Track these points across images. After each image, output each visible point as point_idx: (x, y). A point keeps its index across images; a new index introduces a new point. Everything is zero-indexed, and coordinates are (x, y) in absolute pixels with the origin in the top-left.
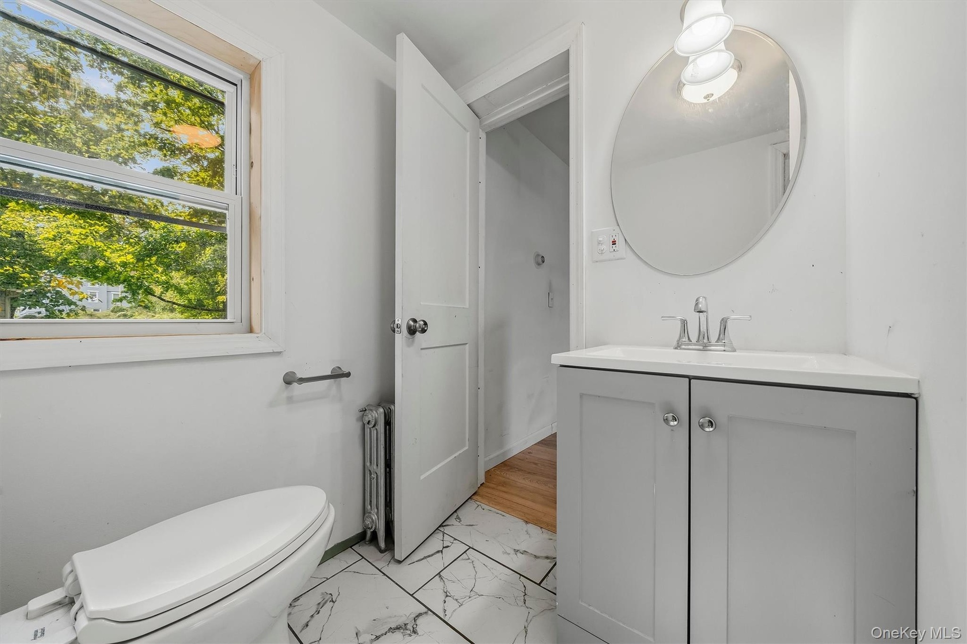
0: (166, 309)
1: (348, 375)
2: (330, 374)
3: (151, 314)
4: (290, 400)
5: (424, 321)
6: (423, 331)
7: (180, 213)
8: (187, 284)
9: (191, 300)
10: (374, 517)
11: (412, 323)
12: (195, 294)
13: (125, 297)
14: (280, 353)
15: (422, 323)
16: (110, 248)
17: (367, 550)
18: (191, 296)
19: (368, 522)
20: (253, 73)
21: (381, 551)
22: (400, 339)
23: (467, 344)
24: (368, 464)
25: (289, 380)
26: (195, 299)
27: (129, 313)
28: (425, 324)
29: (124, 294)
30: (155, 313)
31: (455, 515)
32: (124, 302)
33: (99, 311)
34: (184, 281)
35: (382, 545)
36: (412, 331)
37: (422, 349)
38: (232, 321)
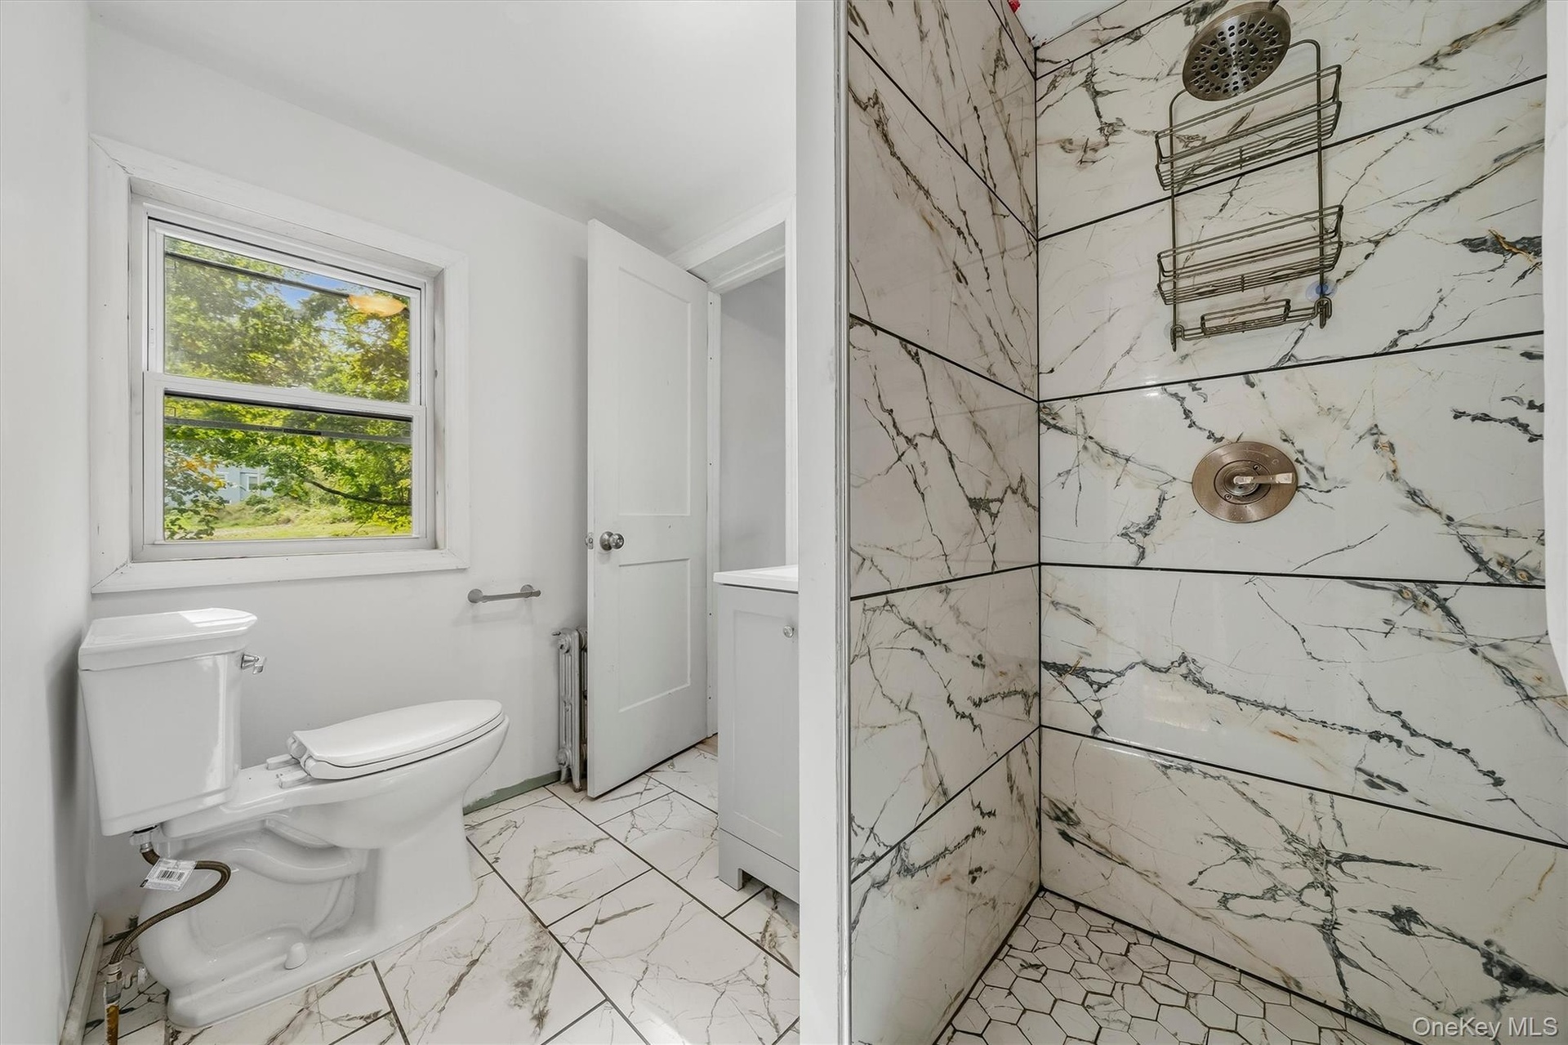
0: (326, 500)
1: (538, 594)
2: (519, 592)
3: (303, 507)
4: (475, 619)
5: (619, 535)
6: (618, 546)
7: (347, 356)
8: (357, 461)
9: (360, 485)
10: (568, 753)
11: (606, 537)
12: (368, 477)
13: (270, 484)
14: (465, 569)
15: (617, 537)
16: (251, 413)
17: (562, 790)
18: (362, 480)
19: (562, 757)
20: (437, 278)
21: (577, 791)
22: (594, 554)
23: (688, 559)
24: (563, 694)
25: (475, 597)
26: (367, 485)
27: (271, 506)
28: (621, 538)
29: (269, 479)
30: (309, 505)
31: (671, 761)
32: (269, 490)
33: (228, 502)
34: (353, 457)
35: (577, 783)
36: (607, 547)
37: (620, 566)
38: (417, 536)
